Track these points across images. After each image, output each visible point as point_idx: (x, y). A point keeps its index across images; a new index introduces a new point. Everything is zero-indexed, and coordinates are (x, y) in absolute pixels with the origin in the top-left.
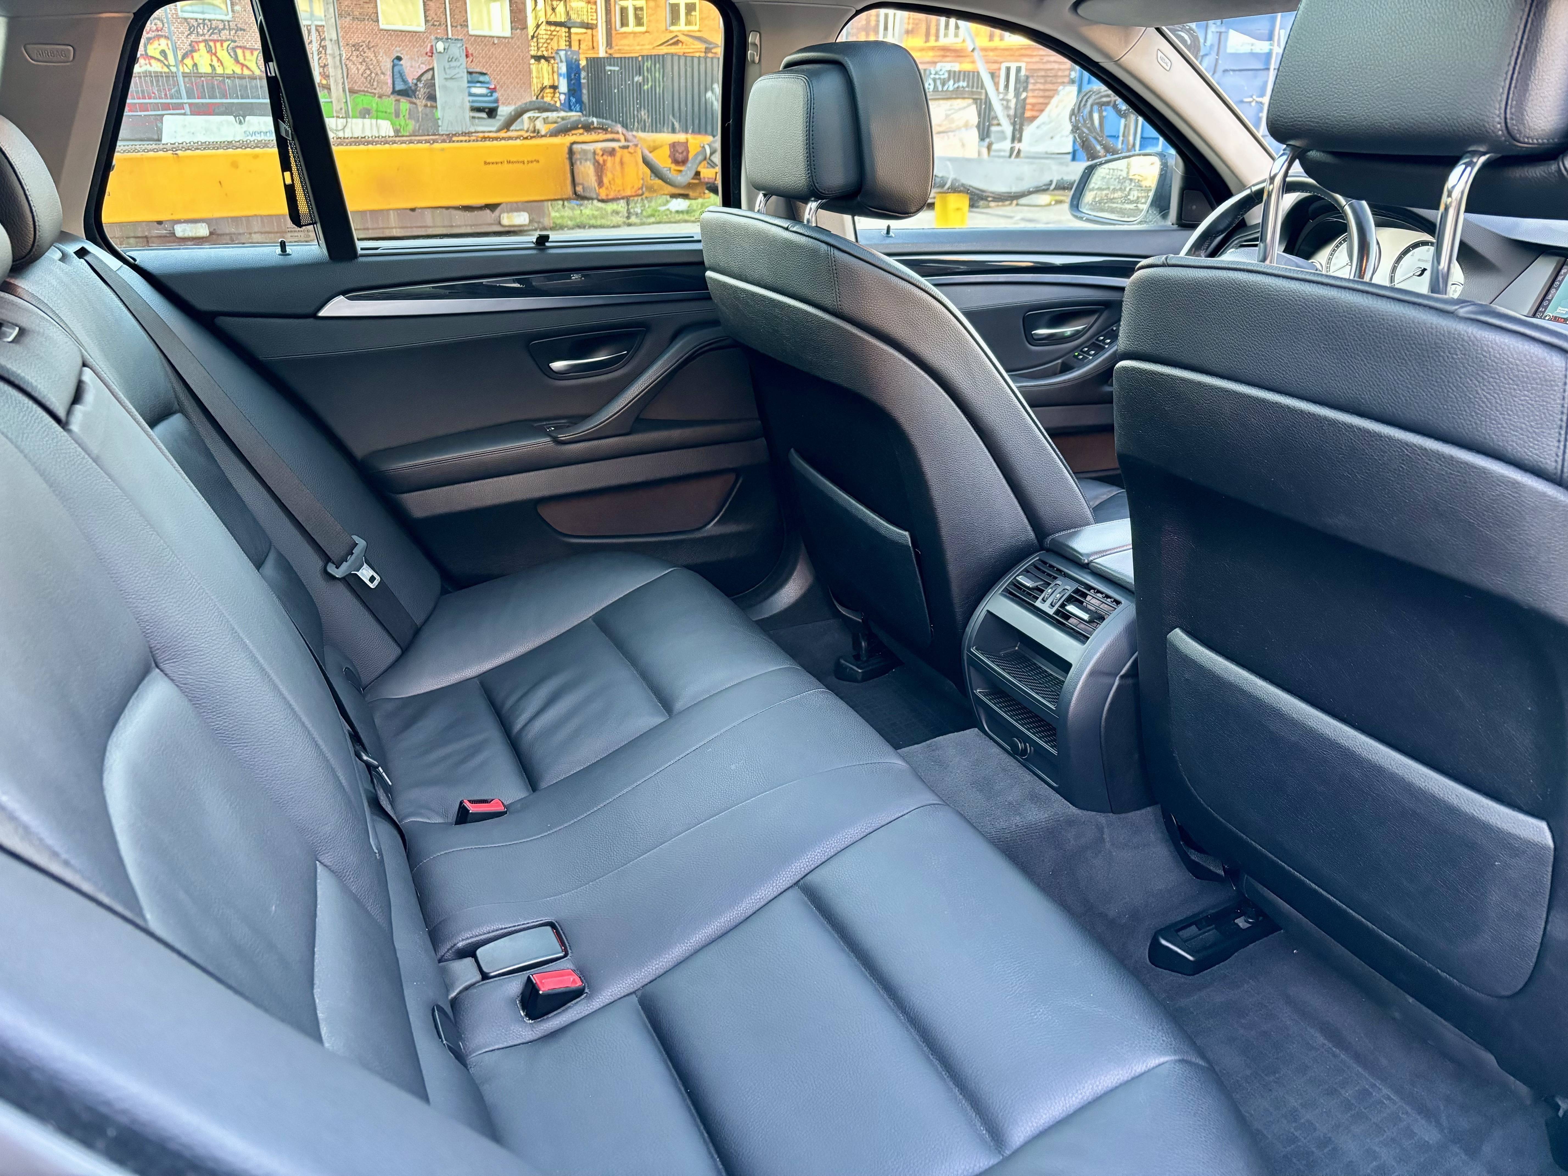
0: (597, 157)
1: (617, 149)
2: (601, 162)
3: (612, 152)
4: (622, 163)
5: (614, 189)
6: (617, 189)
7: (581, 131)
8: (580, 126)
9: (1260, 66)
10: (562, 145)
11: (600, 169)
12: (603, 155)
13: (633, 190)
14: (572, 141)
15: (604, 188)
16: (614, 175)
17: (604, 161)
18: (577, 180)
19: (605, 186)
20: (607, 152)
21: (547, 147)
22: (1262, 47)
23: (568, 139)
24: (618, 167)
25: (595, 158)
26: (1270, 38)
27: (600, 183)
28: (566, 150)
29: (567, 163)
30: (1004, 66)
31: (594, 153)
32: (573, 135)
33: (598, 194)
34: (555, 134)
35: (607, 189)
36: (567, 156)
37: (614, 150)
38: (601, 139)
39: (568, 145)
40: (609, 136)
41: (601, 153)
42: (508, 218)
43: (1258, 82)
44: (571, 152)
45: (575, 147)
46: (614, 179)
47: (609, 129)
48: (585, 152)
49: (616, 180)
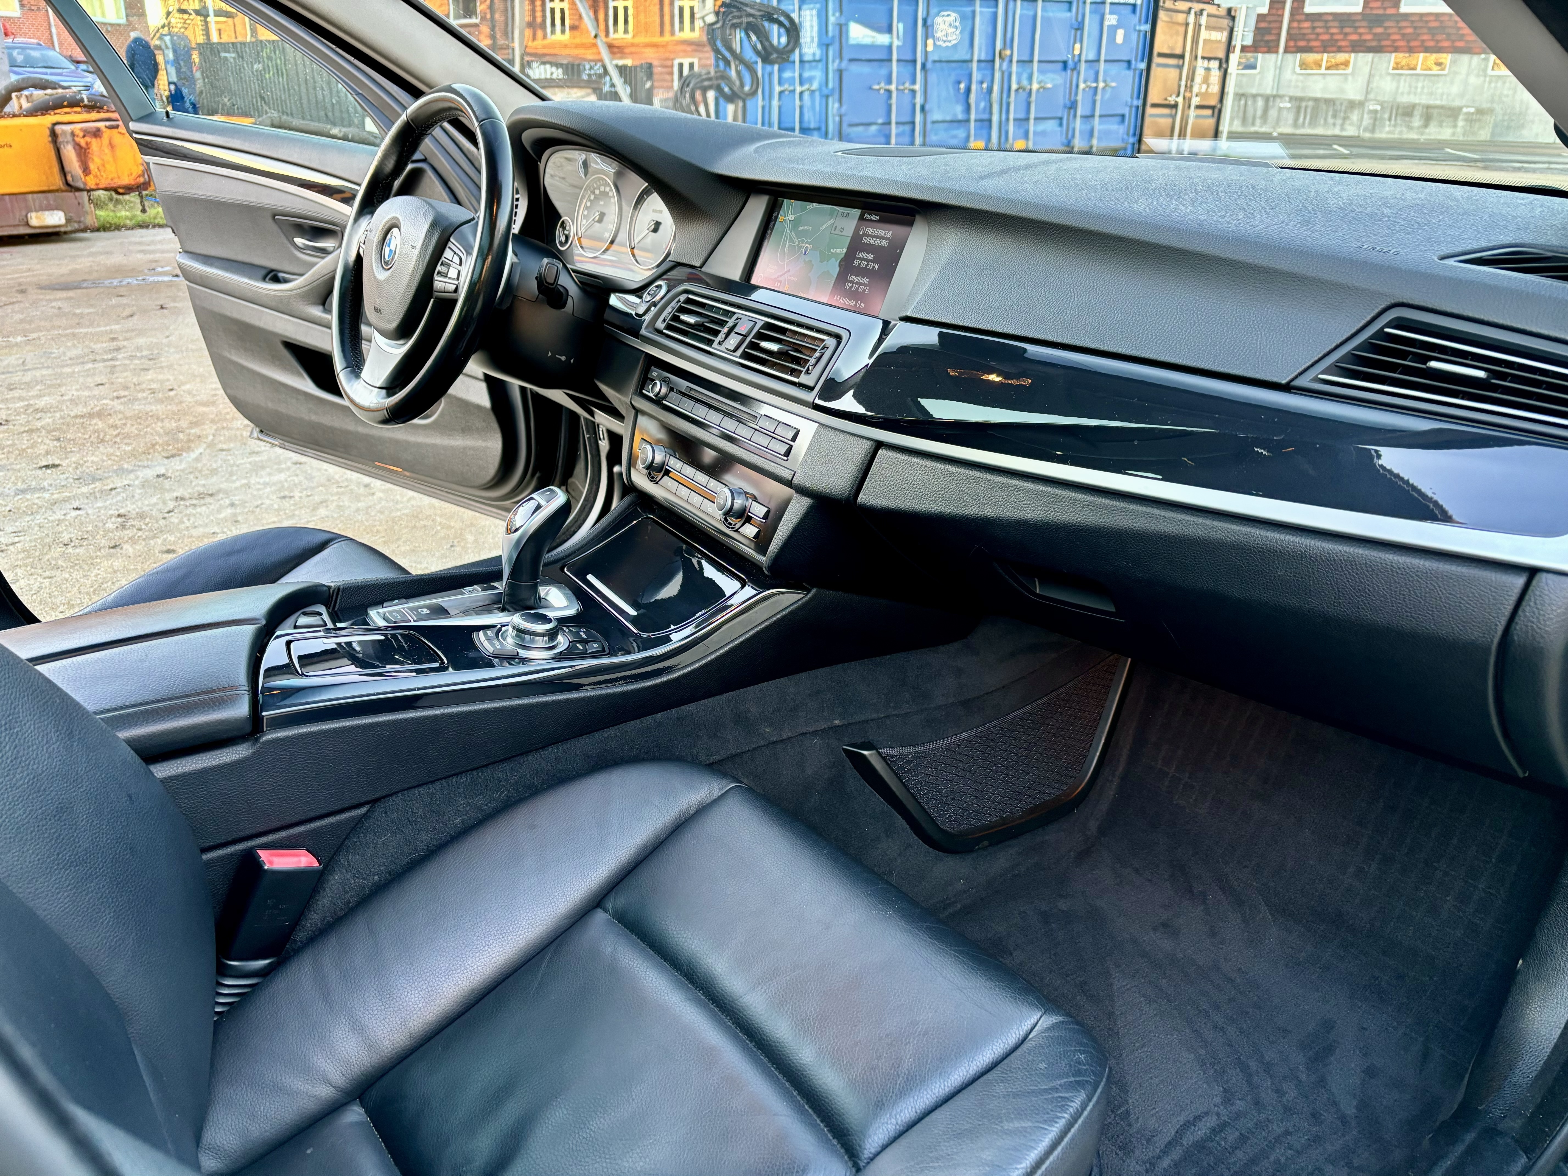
0: (76, 139)
1: (104, 129)
2: (83, 143)
3: (97, 133)
4: (112, 146)
5: (105, 176)
6: (110, 177)
7: (67, 110)
8: (65, 103)
9: (883, 56)
10: (41, 125)
11: (83, 153)
12: (84, 136)
13: (132, 178)
14: (54, 122)
15: (91, 176)
16: (103, 160)
17: (87, 144)
18: (67, 169)
19: (94, 173)
20: (89, 132)
21: (20, 129)
22: (883, 39)
23: (49, 119)
24: (107, 151)
25: (74, 140)
26: (889, 30)
27: (86, 171)
28: (48, 132)
29: (51, 147)
30: (676, 62)
31: (73, 134)
32: (55, 114)
33: (85, 184)
34: (32, 113)
35: (96, 176)
36: (50, 139)
37: (98, 130)
38: (94, 119)
39: (50, 126)
40: (102, 115)
41: (81, 134)
42: (37, 218)
43: (884, 72)
44: (54, 135)
45: (58, 128)
46: (103, 165)
47: (105, 107)
48: (64, 132)
49: (107, 166)
